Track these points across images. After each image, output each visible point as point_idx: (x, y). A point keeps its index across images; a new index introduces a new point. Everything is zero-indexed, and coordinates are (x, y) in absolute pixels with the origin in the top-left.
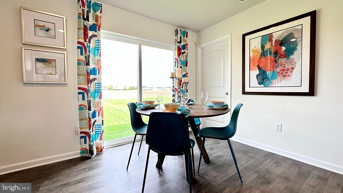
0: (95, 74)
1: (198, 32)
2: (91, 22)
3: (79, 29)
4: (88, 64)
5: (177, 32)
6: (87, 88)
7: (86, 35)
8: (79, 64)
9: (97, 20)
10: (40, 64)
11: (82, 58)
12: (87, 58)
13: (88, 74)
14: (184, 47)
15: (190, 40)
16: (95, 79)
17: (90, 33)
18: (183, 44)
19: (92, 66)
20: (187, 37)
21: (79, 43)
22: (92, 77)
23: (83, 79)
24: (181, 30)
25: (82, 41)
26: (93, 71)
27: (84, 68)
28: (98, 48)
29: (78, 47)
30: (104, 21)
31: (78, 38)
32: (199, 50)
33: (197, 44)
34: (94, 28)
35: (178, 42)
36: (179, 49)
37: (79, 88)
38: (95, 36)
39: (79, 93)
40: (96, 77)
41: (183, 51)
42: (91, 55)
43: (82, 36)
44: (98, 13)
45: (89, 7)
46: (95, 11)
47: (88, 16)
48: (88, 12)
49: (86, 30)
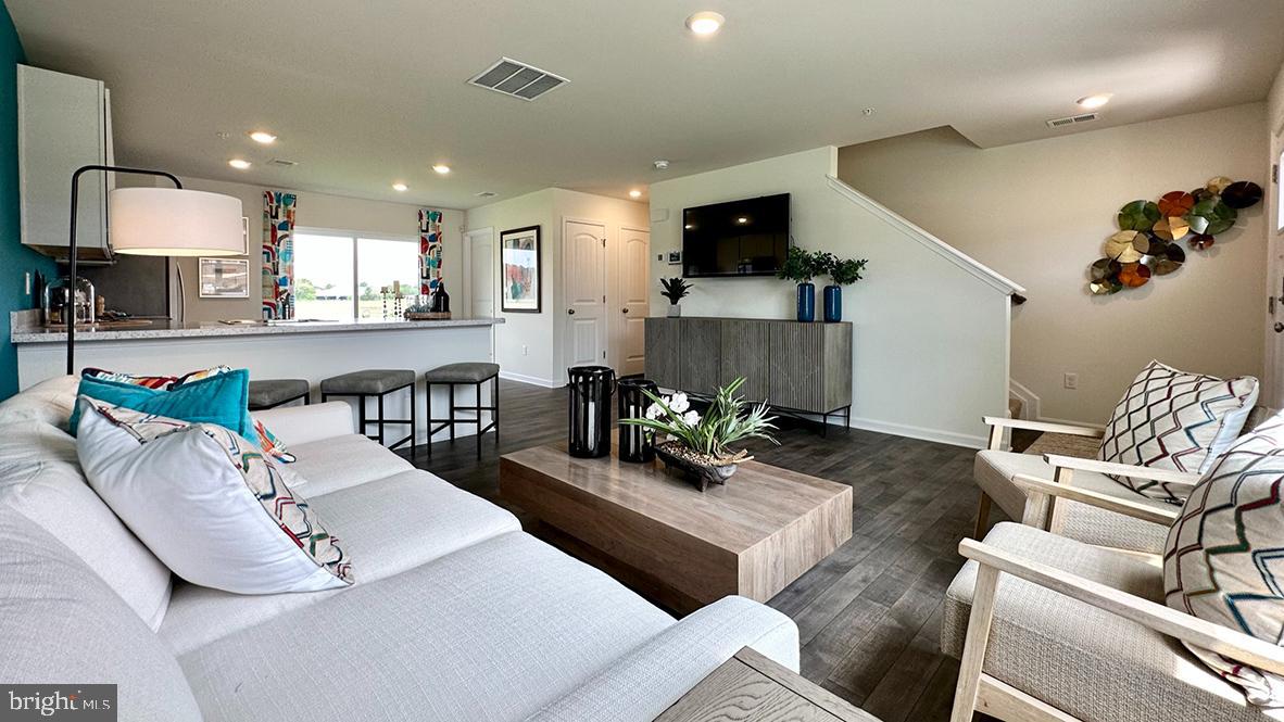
0: (286, 285)
1: (465, 211)
2: (281, 219)
3: (265, 230)
4: (276, 273)
5: (421, 216)
6: (274, 302)
7: (273, 235)
8: (264, 273)
9: (289, 217)
11: (269, 265)
12: (276, 266)
13: (277, 286)
14: (434, 238)
15: (448, 227)
16: (285, 291)
17: (280, 233)
18: (431, 232)
19: (282, 275)
20: (440, 221)
21: (264, 247)
22: (281, 288)
23: (270, 291)
24: (428, 213)
25: (270, 245)
26: (284, 282)
27: (271, 278)
28: (289, 252)
29: (264, 253)
30: (298, 217)
31: (264, 241)
32: (467, 239)
33: (464, 229)
34: (285, 226)
35: (423, 231)
36: (424, 242)
37: (264, 303)
38: (286, 236)
39: (264, 309)
40: (286, 288)
41: (431, 244)
42: (281, 261)
43: (270, 239)
44: (291, 207)
45: (278, 201)
46: (286, 205)
47: (277, 213)
48: (277, 207)
49: (273, 231)
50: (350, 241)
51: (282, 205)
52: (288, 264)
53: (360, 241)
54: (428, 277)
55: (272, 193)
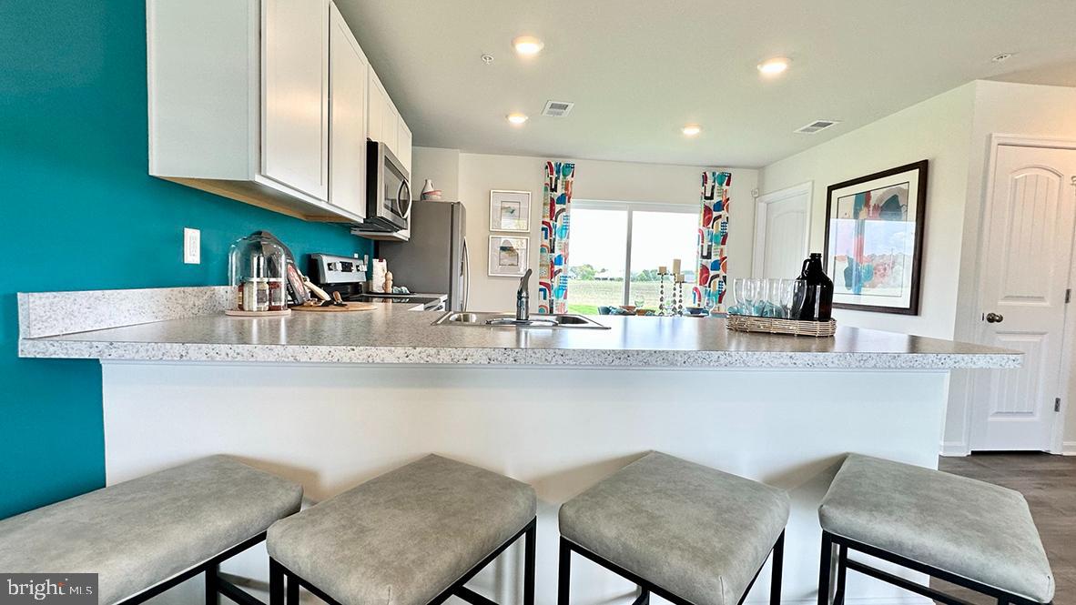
0: (560, 264)
1: (761, 169)
2: (560, 191)
3: (545, 204)
4: (552, 251)
5: (705, 178)
6: (549, 282)
7: (552, 210)
8: (542, 251)
9: (566, 189)
10: (503, 253)
11: (547, 242)
12: (552, 242)
13: (553, 265)
14: (719, 206)
15: (737, 193)
16: (560, 271)
17: (558, 207)
18: (716, 199)
19: (557, 252)
20: (728, 184)
21: (543, 223)
22: (556, 268)
23: (546, 270)
24: (714, 174)
25: (547, 220)
26: (559, 261)
27: (547, 256)
28: (566, 228)
29: (543, 229)
30: (574, 189)
31: (544, 217)
32: (762, 206)
33: (758, 193)
34: (562, 200)
35: (706, 198)
36: (707, 211)
37: (541, 283)
38: (563, 210)
39: (541, 290)
40: (561, 267)
41: (715, 214)
42: (557, 238)
43: (548, 215)
44: (569, 178)
45: (558, 172)
46: (565, 176)
47: (556, 186)
48: (557, 179)
49: (552, 205)
50: (624, 214)
51: (561, 177)
52: (564, 240)
53: (635, 214)
54: (709, 257)
55: (553, 164)
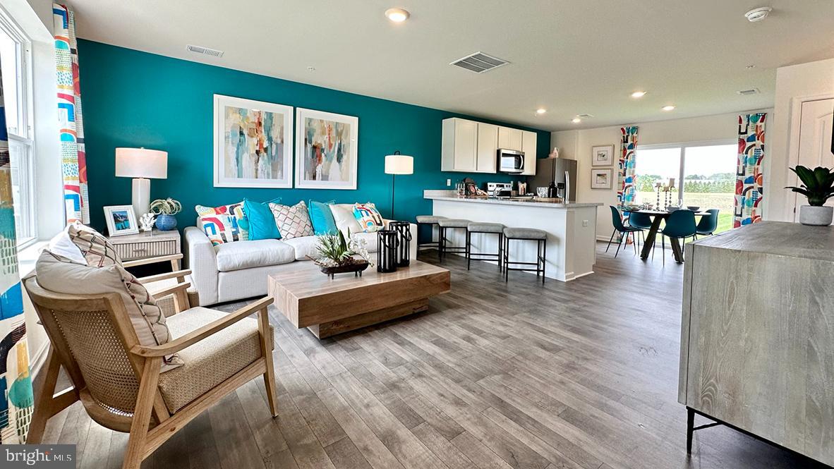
0: (630, 182)
2: (630, 142)
3: (621, 150)
4: (624, 175)
5: (740, 121)
6: (623, 192)
7: (624, 154)
8: (619, 175)
9: (633, 140)
10: (599, 177)
11: (622, 171)
12: (625, 170)
13: (625, 182)
14: (754, 138)
16: (630, 186)
17: (628, 151)
18: (750, 134)
19: (627, 176)
20: (762, 121)
21: (619, 160)
22: (627, 184)
23: (621, 186)
24: (748, 116)
25: (622, 159)
26: (629, 180)
27: (622, 178)
28: (633, 162)
29: (619, 164)
30: (639, 140)
31: (619, 157)
34: (632, 146)
35: (742, 134)
36: (742, 142)
37: (619, 193)
38: (632, 152)
39: (618, 196)
40: (631, 184)
41: (749, 144)
42: (628, 168)
44: (635, 135)
45: (628, 132)
46: (632, 134)
47: (627, 140)
48: (627, 136)
49: (625, 149)
50: (679, 150)
51: (630, 134)
52: (632, 169)
53: (687, 149)
54: (743, 174)
55: (625, 129)
